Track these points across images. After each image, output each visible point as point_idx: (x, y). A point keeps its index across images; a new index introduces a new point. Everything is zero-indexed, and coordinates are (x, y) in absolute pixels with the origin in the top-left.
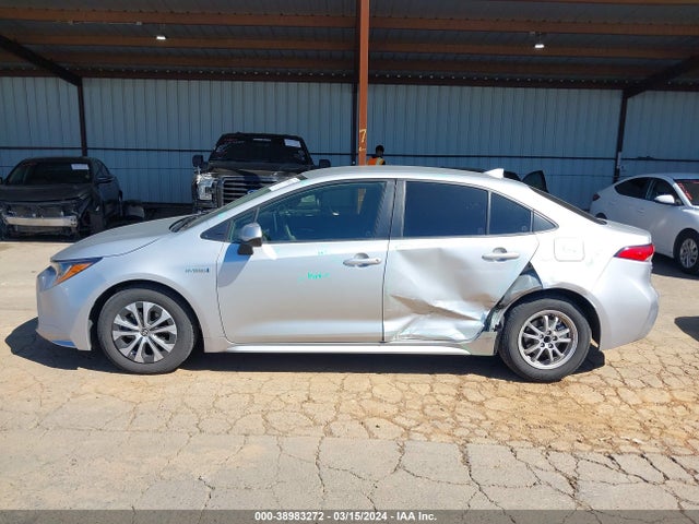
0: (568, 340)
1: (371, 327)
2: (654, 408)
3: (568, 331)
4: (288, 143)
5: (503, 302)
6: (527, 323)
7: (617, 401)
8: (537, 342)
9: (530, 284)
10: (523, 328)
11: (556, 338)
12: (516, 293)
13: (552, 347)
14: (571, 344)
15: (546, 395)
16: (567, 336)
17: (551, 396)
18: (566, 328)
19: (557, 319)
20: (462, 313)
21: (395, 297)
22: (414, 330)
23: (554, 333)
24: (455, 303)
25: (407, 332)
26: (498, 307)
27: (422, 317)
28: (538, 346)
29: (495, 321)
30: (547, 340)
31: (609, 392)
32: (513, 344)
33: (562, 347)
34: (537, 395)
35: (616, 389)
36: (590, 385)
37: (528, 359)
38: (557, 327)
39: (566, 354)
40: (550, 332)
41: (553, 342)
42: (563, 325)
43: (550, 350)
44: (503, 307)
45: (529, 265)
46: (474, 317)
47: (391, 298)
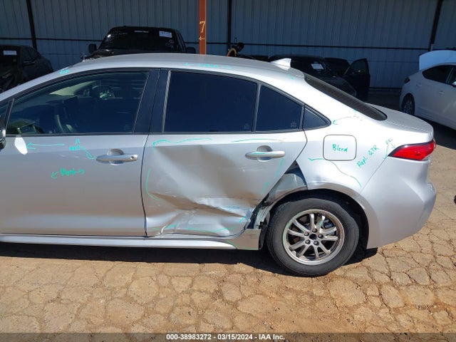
0: (335, 238)
1: (134, 223)
2: (415, 313)
3: (335, 229)
4: (162, 34)
5: (268, 200)
6: (294, 220)
7: (377, 302)
8: (303, 239)
9: (295, 184)
10: (288, 225)
11: (322, 237)
12: (280, 192)
13: (318, 244)
14: (338, 241)
15: (307, 293)
16: (335, 234)
17: (312, 295)
18: (333, 226)
19: (324, 218)
20: (226, 209)
21: (156, 195)
22: (178, 225)
23: (321, 231)
24: (220, 199)
25: (171, 227)
26: (264, 204)
27: (187, 213)
28: (303, 243)
29: (260, 218)
30: (313, 237)
31: (373, 291)
32: (277, 241)
33: (328, 244)
34: (297, 293)
35: (380, 287)
36: (355, 281)
37: (293, 255)
38: (325, 224)
39: (333, 251)
40: (316, 231)
41: (319, 240)
42: (329, 223)
43: (316, 247)
44: (268, 204)
45: (295, 163)
46: (240, 214)
47: (151, 196)
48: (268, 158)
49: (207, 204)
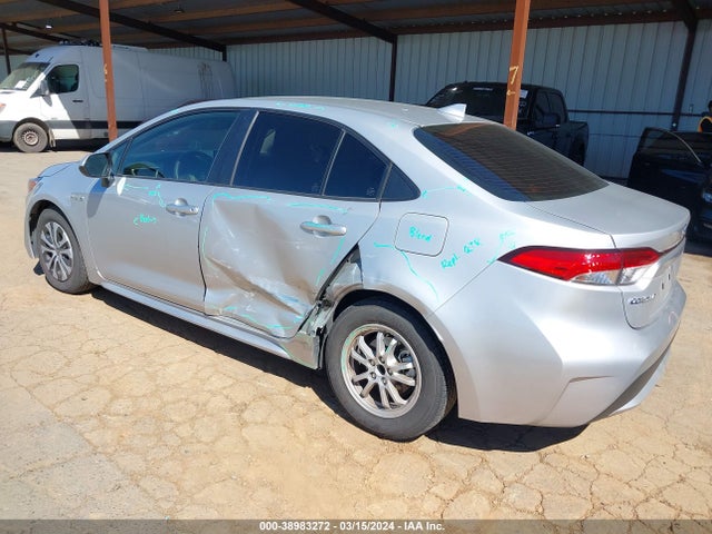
0: (410, 381)
3: (409, 366)
5: (327, 296)
8: (367, 370)
10: (349, 342)
11: (392, 373)
12: (337, 287)
13: (386, 383)
14: (414, 387)
19: (394, 341)
20: (283, 299)
21: (213, 262)
22: (235, 309)
23: (388, 362)
25: (230, 309)
27: (246, 294)
28: (366, 375)
29: (319, 322)
37: (355, 390)
40: (385, 360)
41: (388, 376)
43: (382, 387)
44: (329, 304)
45: (356, 248)
46: (297, 310)
47: (208, 262)
48: (325, 234)
49: (262, 286)
